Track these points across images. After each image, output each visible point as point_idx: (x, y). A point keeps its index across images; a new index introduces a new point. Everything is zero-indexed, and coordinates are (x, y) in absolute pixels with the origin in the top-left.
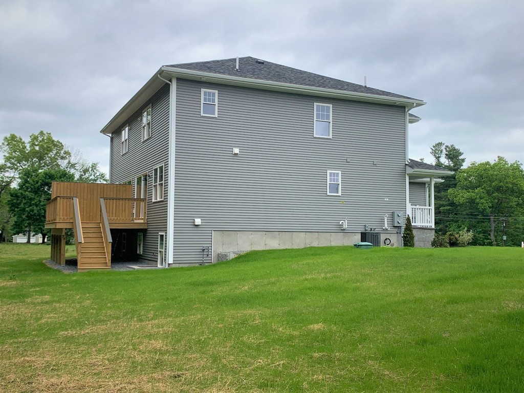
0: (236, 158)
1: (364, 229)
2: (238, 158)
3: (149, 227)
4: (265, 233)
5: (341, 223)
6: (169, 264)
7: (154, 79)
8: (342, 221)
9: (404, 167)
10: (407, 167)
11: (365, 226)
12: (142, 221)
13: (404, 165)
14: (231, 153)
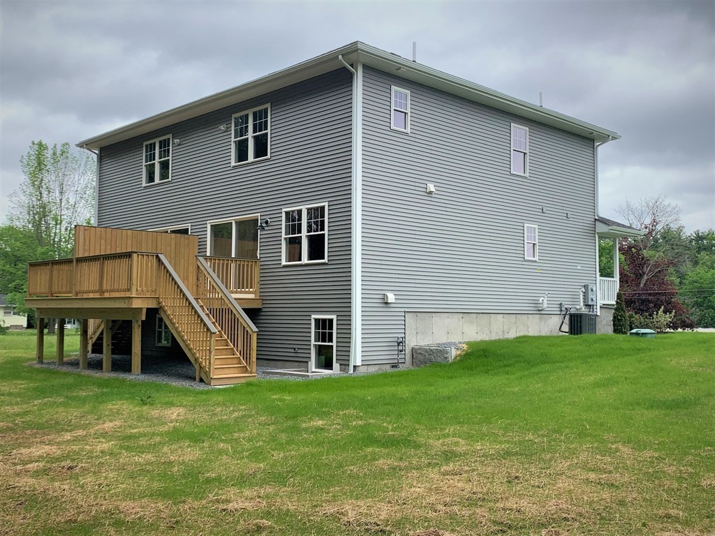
0: (429, 199)
1: (559, 309)
2: (432, 199)
3: (265, 306)
4: (462, 315)
5: (541, 301)
6: (355, 367)
7: (331, 57)
8: (542, 298)
9: (593, 223)
10: (597, 223)
11: (560, 304)
12: (252, 296)
13: (593, 220)
14: (424, 190)
